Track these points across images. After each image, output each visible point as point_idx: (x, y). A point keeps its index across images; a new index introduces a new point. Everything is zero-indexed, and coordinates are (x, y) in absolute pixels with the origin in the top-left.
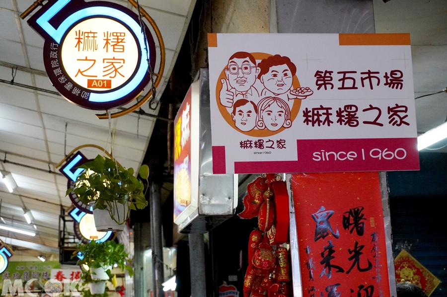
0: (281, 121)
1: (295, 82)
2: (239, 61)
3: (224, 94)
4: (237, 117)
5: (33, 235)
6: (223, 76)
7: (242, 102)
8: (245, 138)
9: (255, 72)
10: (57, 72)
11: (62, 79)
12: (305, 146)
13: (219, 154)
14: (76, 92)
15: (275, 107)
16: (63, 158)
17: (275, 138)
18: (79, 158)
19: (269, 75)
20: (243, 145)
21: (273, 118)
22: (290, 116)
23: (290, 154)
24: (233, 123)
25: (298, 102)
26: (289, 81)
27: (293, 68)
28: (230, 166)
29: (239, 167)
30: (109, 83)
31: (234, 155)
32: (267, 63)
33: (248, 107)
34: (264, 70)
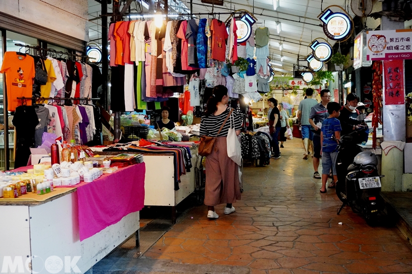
0: (382, 49)
1: (385, 41)
2: (373, 37)
3: (369, 44)
4: (372, 49)
5: (281, 65)
6: (370, 40)
7: (373, 46)
8: (374, 53)
9: (377, 39)
10: (326, 31)
11: (328, 33)
12: (387, 55)
13: (368, 57)
14: (331, 36)
15: (381, 46)
16: (311, 42)
17: (380, 53)
18: (316, 42)
19: (380, 39)
20: (373, 54)
21: (380, 49)
22: (384, 48)
23: (384, 56)
24: (371, 50)
25: (386, 45)
26: (384, 41)
27: (385, 38)
28: (370, 59)
29: (372, 59)
30: (339, 34)
31: (371, 57)
32: (379, 37)
33: (375, 46)
34: (379, 39)
